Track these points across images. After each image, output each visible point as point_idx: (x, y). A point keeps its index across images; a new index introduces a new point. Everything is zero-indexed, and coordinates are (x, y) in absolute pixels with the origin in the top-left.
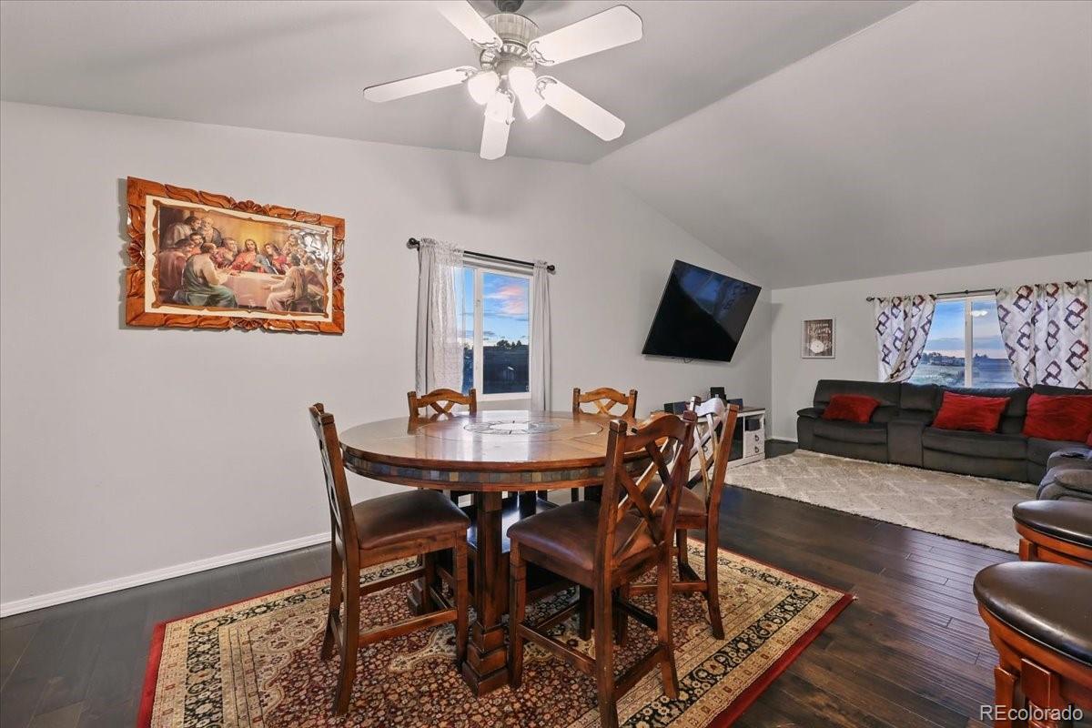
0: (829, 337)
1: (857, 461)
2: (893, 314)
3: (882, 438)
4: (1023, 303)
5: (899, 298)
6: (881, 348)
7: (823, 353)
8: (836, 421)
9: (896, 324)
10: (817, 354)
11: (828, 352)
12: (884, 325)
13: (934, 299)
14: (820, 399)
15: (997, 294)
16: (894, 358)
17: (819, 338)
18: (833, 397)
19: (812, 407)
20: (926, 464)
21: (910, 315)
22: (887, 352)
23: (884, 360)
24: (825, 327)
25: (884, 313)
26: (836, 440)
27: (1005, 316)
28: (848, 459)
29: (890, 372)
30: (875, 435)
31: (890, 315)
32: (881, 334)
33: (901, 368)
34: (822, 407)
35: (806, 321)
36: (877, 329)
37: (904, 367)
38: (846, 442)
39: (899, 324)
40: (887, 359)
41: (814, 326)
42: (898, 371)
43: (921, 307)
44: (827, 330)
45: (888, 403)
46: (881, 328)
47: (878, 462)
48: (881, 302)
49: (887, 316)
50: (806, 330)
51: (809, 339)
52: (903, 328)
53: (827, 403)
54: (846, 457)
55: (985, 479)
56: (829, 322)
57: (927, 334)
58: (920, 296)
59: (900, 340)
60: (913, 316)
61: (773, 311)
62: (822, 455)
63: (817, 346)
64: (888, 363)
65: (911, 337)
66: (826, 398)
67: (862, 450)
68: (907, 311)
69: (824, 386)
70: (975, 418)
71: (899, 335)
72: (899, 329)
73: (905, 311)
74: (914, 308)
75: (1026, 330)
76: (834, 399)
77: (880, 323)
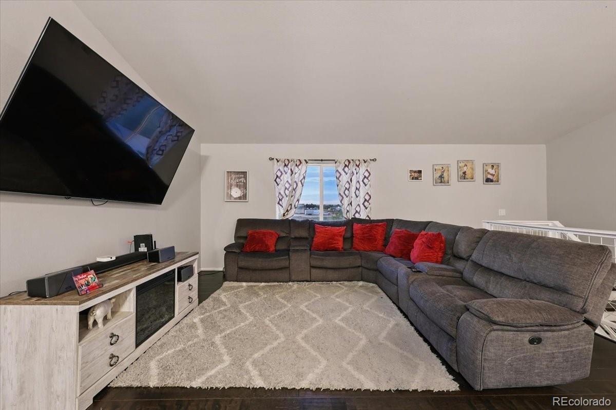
0: (244, 186)
1: (270, 284)
2: (284, 171)
3: (284, 263)
4: (346, 169)
5: (288, 160)
6: (277, 194)
7: (240, 198)
8: (254, 253)
9: (286, 177)
10: (235, 199)
11: (244, 197)
12: (279, 178)
13: (307, 163)
14: (239, 235)
15: (336, 163)
16: (285, 202)
17: (237, 186)
18: (250, 232)
19: (234, 242)
20: (313, 278)
21: (294, 172)
22: (281, 197)
23: (279, 203)
24: (241, 177)
25: (279, 170)
26: (255, 270)
27: (340, 176)
28: (263, 284)
29: (282, 212)
30: (281, 262)
31: (283, 172)
32: (278, 185)
33: (289, 209)
34: (242, 241)
35: (228, 172)
36: (275, 180)
37: (291, 208)
38: (262, 270)
39: (288, 178)
40: (281, 203)
41: (233, 176)
42: (287, 211)
43: (300, 167)
44: (242, 180)
45: (284, 235)
46: (278, 180)
47: (283, 282)
48: (278, 161)
49: (281, 172)
50: (228, 179)
51: (230, 187)
52: (290, 182)
53: (246, 238)
54: (261, 282)
55: (341, 282)
56: (245, 173)
57: (303, 186)
58: (299, 160)
59: (288, 190)
60: (296, 173)
61: (202, 162)
62: (244, 284)
63: (236, 192)
64: (281, 205)
65: (295, 188)
66: (243, 233)
67: (273, 274)
68: (293, 170)
69: (242, 224)
70: (335, 242)
71: (287, 186)
72: (288, 181)
73: (291, 169)
74: (296, 168)
75: (347, 186)
76: (251, 234)
77: (277, 176)
